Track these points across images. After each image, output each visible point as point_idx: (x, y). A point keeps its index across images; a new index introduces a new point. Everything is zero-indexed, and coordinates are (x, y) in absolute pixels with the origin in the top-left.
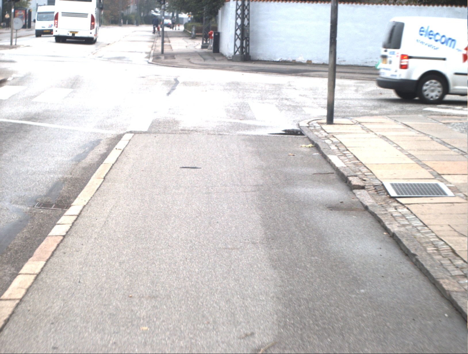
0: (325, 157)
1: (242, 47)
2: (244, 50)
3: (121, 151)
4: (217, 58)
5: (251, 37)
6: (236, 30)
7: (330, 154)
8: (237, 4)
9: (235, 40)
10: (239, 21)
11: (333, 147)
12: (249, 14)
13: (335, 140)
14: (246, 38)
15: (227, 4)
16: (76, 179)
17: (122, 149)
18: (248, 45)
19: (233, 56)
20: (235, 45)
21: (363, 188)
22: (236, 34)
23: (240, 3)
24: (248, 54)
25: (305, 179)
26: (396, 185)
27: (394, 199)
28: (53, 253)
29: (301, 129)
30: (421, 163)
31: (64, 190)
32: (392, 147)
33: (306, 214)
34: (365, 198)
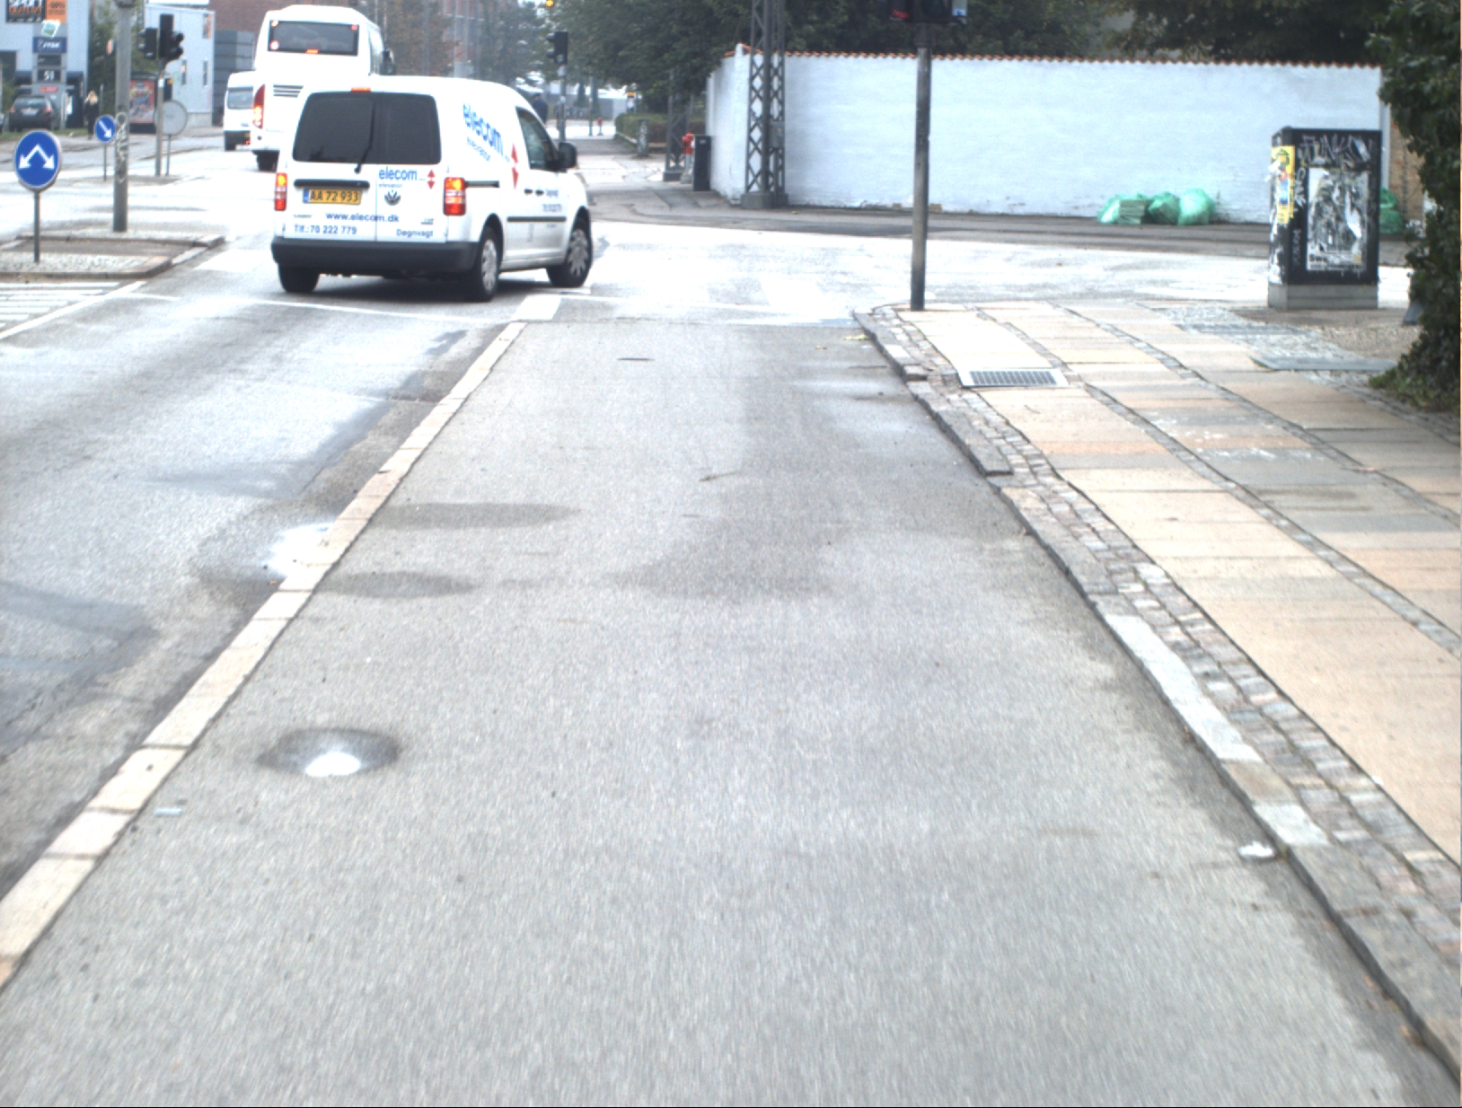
0: (881, 350)
1: (765, 172)
2: (771, 180)
3: (508, 344)
4: (702, 202)
5: (787, 146)
6: (750, 130)
7: (888, 343)
8: (752, 63)
9: (749, 155)
10: (758, 107)
11: (903, 338)
12: (782, 87)
13: (909, 328)
14: (776, 150)
15: (727, 61)
16: (441, 373)
17: (510, 340)
18: (780, 168)
19: (743, 197)
20: (748, 167)
21: (923, 378)
22: (750, 139)
23: (759, 59)
24: (780, 190)
25: (834, 373)
26: (979, 373)
27: (967, 388)
28: (447, 424)
29: (855, 317)
30: (1044, 352)
31: (428, 383)
32: (1012, 335)
33: (817, 403)
34: (921, 389)
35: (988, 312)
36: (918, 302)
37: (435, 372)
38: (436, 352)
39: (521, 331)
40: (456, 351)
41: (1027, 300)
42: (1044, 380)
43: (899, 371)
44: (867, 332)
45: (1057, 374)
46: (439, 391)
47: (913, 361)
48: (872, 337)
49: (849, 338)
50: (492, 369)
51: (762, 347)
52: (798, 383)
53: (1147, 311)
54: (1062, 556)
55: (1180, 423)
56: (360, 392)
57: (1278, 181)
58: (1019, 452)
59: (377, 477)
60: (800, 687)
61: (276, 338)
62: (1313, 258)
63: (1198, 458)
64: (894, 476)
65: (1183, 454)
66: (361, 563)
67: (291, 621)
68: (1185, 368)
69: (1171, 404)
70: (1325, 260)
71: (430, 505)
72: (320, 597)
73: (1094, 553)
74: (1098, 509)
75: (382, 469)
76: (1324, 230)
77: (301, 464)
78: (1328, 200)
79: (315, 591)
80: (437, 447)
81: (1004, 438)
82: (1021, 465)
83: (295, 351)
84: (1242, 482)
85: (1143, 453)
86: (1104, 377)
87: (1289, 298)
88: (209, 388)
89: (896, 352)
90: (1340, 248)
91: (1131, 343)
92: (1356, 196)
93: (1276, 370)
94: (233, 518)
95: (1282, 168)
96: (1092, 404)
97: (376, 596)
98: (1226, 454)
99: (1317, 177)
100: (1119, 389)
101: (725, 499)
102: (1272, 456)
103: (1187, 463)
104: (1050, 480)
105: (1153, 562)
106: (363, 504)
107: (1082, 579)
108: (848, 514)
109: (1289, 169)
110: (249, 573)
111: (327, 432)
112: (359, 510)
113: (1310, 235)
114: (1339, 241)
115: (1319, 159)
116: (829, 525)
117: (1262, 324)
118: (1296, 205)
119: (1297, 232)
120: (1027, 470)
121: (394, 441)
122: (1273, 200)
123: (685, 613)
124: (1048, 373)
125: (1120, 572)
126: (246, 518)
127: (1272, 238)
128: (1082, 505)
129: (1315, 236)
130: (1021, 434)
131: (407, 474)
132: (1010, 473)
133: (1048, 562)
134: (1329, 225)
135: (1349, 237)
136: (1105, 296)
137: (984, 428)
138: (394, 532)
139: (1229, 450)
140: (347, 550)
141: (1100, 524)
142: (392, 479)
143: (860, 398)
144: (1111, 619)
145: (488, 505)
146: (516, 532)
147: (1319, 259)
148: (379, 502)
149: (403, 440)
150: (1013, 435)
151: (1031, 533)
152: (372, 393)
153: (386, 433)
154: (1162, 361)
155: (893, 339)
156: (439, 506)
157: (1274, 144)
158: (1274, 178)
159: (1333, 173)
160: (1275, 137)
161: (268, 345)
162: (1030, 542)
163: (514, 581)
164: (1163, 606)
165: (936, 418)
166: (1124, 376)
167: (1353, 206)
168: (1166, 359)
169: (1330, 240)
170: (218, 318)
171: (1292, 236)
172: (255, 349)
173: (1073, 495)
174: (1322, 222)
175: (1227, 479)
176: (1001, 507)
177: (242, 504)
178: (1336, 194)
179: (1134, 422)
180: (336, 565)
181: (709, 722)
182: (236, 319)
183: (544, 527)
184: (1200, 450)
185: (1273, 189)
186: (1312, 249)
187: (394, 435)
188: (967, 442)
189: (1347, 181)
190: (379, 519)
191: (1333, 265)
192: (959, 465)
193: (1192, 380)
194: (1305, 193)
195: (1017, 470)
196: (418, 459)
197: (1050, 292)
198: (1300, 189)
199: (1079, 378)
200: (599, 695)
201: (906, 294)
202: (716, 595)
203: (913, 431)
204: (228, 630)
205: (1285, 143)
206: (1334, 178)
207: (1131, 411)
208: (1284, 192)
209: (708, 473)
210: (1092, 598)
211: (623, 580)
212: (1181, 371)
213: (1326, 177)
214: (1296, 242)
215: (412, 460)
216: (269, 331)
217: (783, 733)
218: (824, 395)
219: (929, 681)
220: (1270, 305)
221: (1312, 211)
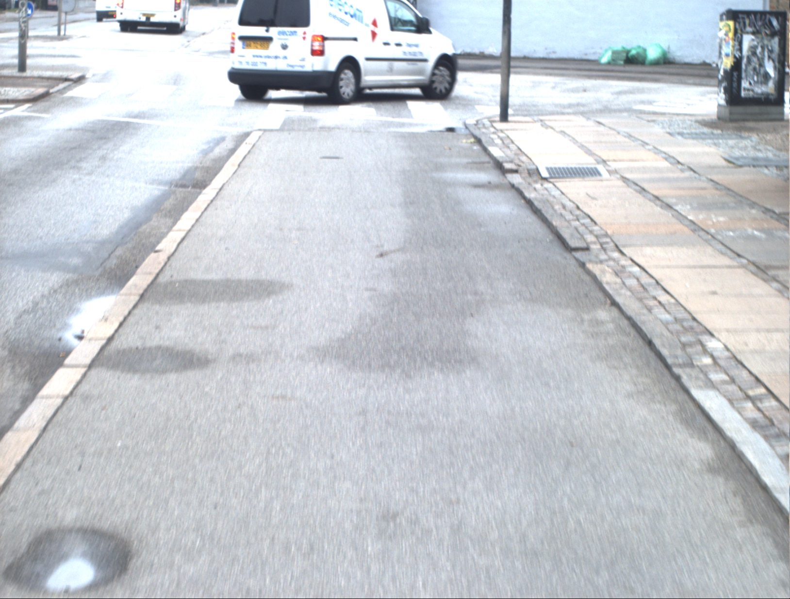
0: (485, 150)
3: (251, 146)
7: (490, 145)
11: (498, 141)
13: (501, 135)
16: (208, 167)
17: (253, 144)
21: (516, 171)
25: (456, 167)
26: (551, 168)
27: (545, 179)
28: (206, 209)
29: (466, 127)
30: (589, 152)
31: (198, 175)
32: (566, 140)
33: (449, 190)
34: (515, 179)
35: (548, 123)
36: (504, 117)
37: (203, 167)
38: (205, 153)
39: (260, 137)
40: (218, 151)
41: (568, 114)
42: (593, 173)
43: (499, 166)
44: (475, 137)
45: (601, 168)
46: (205, 181)
47: (508, 159)
48: (479, 141)
49: (464, 141)
50: (239, 166)
51: (410, 148)
52: (436, 175)
53: (643, 122)
54: (644, 328)
55: (693, 208)
56: (153, 182)
57: (724, 42)
58: (591, 232)
59: (153, 255)
60: (466, 475)
61: (105, 143)
62: (745, 89)
63: (713, 237)
64: (509, 251)
65: (702, 233)
66: (129, 340)
67: (66, 398)
68: (682, 164)
69: (682, 193)
70: (753, 91)
71: (186, 281)
72: (93, 372)
73: (666, 324)
74: (657, 283)
75: (158, 248)
76: (752, 73)
77: (103, 243)
78: (754, 53)
79: (90, 366)
80: (197, 230)
81: (578, 220)
82: (594, 243)
83: (116, 152)
84: (751, 258)
85: (675, 233)
86: (631, 170)
87: (731, 113)
88: (54, 181)
89: (496, 152)
90: (762, 83)
91: (643, 146)
92: (771, 51)
93: (741, 166)
94: (46, 293)
95: (726, 35)
96: (630, 192)
97: (135, 371)
98: (731, 234)
99: (748, 40)
100: (644, 180)
101: (394, 273)
102: (763, 236)
103: (706, 241)
104: (616, 255)
105: (712, 335)
106: (139, 281)
107: (665, 352)
108: (482, 287)
109: (731, 35)
110: (47, 345)
111: (127, 214)
112: (136, 286)
113: (743, 75)
114: (761, 79)
115: (749, 29)
116: (469, 297)
117: (719, 132)
118: (735, 57)
119: (735, 74)
120: (598, 246)
121: (169, 221)
122: (720, 53)
123: (370, 388)
124: (596, 169)
125: (690, 345)
126: (55, 291)
127: (720, 77)
128: (645, 279)
129: (746, 76)
130: (589, 217)
131: (173, 254)
132: (587, 249)
133: (633, 332)
134: (755, 69)
135: (766, 76)
136: (615, 111)
137: (563, 212)
138: (157, 307)
139: (733, 231)
140: (121, 325)
141: (664, 298)
142: (163, 257)
143: (477, 186)
144: (696, 393)
145: (228, 280)
146: (246, 305)
147: (748, 90)
148: (150, 278)
149: (174, 223)
150: (584, 218)
151: (614, 304)
152: (160, 183)
153: (166, 216)
154: (666, 159)
155: (493, 144)
156: (193, 282)
157: (721, 19)
158: (721, 40)
159: (757, 37)
160: (721, 16)
161: (99, 148)
162: (615, 312)
163: (240, 355)
164: (733, 380)
165: (529, 203)
166: (644, 170)
167: (769, 57)
168: (668, 157)
169: (755, 78)
170: (70, 130)
171: (732, 75)
172: (90, 151)
173: (636, 269)
174: (750, 68)
175: (739, 256)
176: (587, 278)
177: (55, 279)
178: (759, 50)
179: (661, 207)
180: (110, 339)
181: (395, 516)
182: (82, 130)
183: (267, 300)
184: (713, 231)
185: (720, 47)
186: (745, 84)
187: (171, 217)
188: (554, 223)
189: (766, 42)
190: (147, 295)
191: (757, 94)
192: (551, 241)
193: (688, 174)
194: (741, 50)
195: (593, 247)
196: (183, 239)
197: (582, 109)
198: (737, 47)
199: (616, 172)
200: (302, 484)
201: (497, 110)
202: (392, 368)
203: (515, 212)
204: (17, 407)
205: (728, 19)
206: (758, 40)
207: (657, 198)
208: (728, 49)
209: (381, 250)
210: (677, 370)
211: (322, 353)
212: (680, 166)
213: (753, 40)
214: (735, 79)
215: (179, 240)
216: (101, 139)
217: (457, 529)
218: (454, 184)
219: (568, 464)
220: (719, 118)
221: (745, 61)
